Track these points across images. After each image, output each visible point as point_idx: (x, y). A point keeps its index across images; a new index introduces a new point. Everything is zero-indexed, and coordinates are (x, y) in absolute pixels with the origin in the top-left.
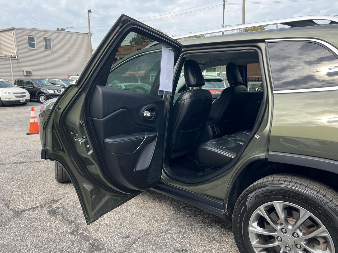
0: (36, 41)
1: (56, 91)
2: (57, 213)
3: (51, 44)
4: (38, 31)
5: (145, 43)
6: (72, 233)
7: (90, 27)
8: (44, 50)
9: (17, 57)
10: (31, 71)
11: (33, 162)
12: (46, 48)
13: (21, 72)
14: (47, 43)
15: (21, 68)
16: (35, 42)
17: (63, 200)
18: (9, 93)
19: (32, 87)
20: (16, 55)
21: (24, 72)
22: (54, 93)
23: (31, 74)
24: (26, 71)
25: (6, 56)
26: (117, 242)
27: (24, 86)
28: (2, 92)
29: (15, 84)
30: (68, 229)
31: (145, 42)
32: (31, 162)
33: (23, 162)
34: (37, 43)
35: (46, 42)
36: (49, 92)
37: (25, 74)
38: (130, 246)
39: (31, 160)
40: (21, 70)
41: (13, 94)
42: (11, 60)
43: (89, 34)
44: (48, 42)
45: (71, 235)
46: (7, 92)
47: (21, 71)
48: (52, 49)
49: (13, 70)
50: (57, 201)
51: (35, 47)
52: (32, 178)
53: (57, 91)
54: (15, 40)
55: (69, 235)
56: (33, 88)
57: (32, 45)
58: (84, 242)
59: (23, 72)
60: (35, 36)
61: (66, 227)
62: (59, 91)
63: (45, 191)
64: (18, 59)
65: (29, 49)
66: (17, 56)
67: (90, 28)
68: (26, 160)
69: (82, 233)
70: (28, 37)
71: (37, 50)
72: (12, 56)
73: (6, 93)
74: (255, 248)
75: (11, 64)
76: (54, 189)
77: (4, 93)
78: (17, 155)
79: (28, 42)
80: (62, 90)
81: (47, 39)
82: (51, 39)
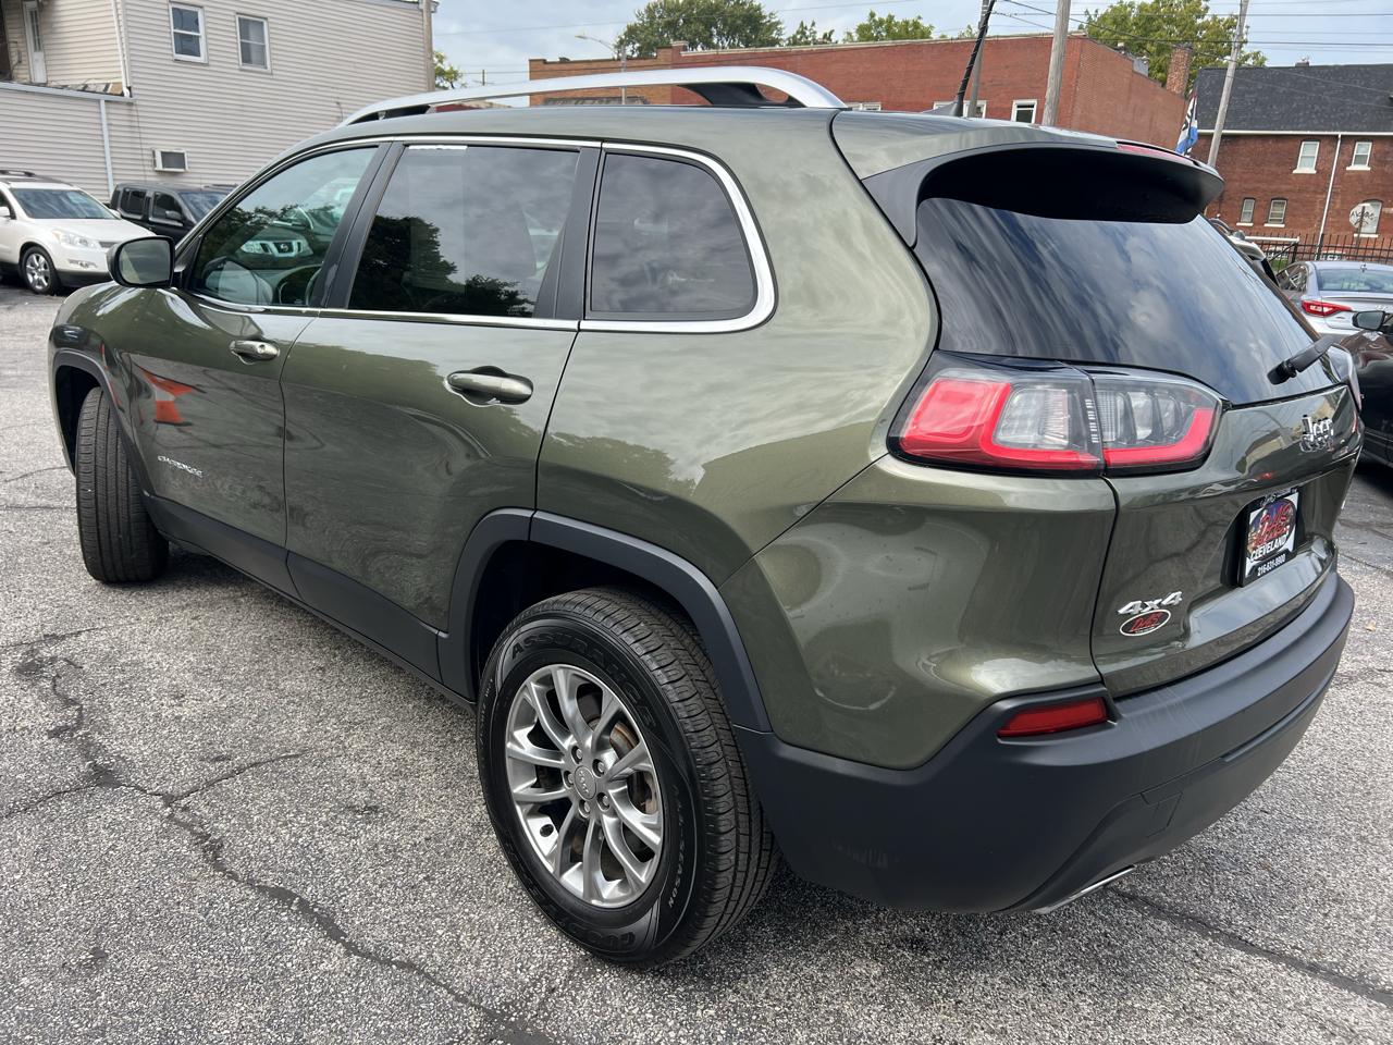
0: (206, 28)
1: (271, 245)
2: (42, 672)
3: (263, 41)
5: (669, 52)
6: (54, 734)
8: (237, 67)
9: (126, 92)
10: (183, 154)
11: (54, 508)
12: (246, 59)
13: (145, 157)
14: (248, 38)
15: (143, 141)
16: (202, 33)
17: (83, 637)
18: (84, 242)
19: (179, 221)
20: (124, 84)
21: (154, 155)
22: (262, 251)
23: (184, 167)
24: (163, 154)
25: (86, 86)
26: (178, 770)
27: (148, 217)
28: (57, 236)
29: (113, 205)
30: (51, 719)
31: (671, 47)
32: (47, 508)
33: (19, 508)
34: (207, 39)
35: (244, 34)
36: (245, 250)
37: (160, 167)
38: (210, 784)
39: (51, 503)
40: (144, 147)
41: (99, 246)
42: (103, 103)
43: (422, 6)
44: (252, 33)
45: (49, 738)
46: (77, 239)
47: (144, 152)
48: (269, 67)
49: (111, 147)
50: (63, 637)
51: (198, 55)
52: (22, 560)
53: (277, 245)
54: (119, 21)
55: (45, 738)
56: (180, 225)
57: (187, 45)
58: (78, 759)
59: (151, 158)
60: (201, 7)
61: (47, 716)
62: (282, 246)
63: (43, 606)
64: (131, 100)
65: (176, 60)
66: (129, 88)
68: (32, 501)
69: (86, 735)
70: (173, 9)
71: (207, 65)
72: (107, 86)
73: (71, 243)
74: (519, 803)
75: (105, 122)
76: (73, 602)
77: (65, 240)
78: (12, 482)
79: (173, 30)
80: (294, 244)
81: (248, 20)
82: (265, 23)
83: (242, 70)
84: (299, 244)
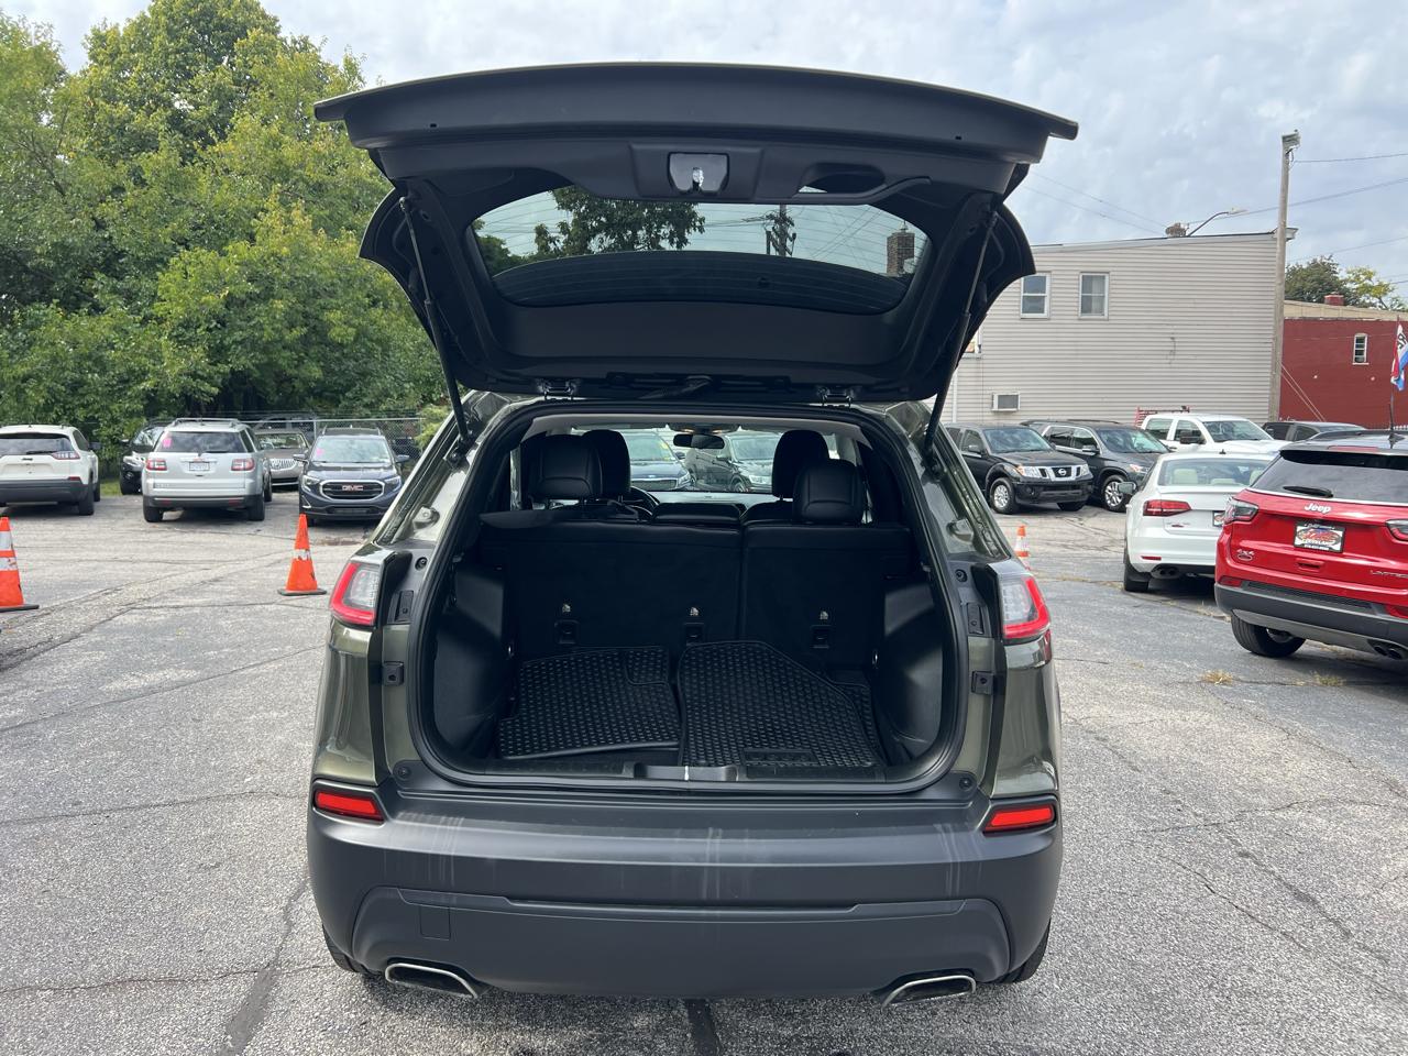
0: (1052, 288)
1: (1049, 470)
3: (1104, 292)
4: (1061, 252)
7: (1289, 202)
8: (1076, 317)
9: (976, 349)
10: (1016, 396)
12: (1086, 307)
13: (984, 401)
14: (1089, 292)
15: (985, 388)
16: (1047, 294)
19: (979, 453)
20: (975, 343)
21: (992, 399)
22: (1039, 476)
23: (1014, 407)
24: (1003, 397)
34: (1051, 297)
35: (1086, 287)
36: (1025, 475)
37: (996, 408)
40: (984, 393)
43: (1277, 235)
44: (1095, 286)
47: (983, 397)
48: (1106, 313)
49: (958, 394)
51: (1043, 312)
53: (1056, 470)
56: (980, 456)
57: (1033, 305)
59: (988, 401)
60: (1049, 272)
62: (1060, 472)
64: (979, 356)
65: (1022, 319)
66: (980, 346)
67: (1288, 208)
71: (1049, 319)
75: (956, 376)
79: (1023, 294)
80: (1074, 468)
81: (1092, 277)
82: (1107, 278)
83: (1080, 320)
84: (1079, 469)
